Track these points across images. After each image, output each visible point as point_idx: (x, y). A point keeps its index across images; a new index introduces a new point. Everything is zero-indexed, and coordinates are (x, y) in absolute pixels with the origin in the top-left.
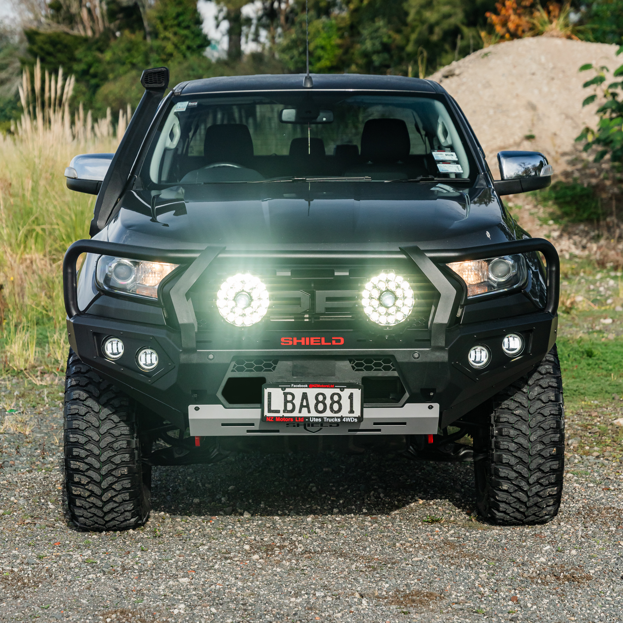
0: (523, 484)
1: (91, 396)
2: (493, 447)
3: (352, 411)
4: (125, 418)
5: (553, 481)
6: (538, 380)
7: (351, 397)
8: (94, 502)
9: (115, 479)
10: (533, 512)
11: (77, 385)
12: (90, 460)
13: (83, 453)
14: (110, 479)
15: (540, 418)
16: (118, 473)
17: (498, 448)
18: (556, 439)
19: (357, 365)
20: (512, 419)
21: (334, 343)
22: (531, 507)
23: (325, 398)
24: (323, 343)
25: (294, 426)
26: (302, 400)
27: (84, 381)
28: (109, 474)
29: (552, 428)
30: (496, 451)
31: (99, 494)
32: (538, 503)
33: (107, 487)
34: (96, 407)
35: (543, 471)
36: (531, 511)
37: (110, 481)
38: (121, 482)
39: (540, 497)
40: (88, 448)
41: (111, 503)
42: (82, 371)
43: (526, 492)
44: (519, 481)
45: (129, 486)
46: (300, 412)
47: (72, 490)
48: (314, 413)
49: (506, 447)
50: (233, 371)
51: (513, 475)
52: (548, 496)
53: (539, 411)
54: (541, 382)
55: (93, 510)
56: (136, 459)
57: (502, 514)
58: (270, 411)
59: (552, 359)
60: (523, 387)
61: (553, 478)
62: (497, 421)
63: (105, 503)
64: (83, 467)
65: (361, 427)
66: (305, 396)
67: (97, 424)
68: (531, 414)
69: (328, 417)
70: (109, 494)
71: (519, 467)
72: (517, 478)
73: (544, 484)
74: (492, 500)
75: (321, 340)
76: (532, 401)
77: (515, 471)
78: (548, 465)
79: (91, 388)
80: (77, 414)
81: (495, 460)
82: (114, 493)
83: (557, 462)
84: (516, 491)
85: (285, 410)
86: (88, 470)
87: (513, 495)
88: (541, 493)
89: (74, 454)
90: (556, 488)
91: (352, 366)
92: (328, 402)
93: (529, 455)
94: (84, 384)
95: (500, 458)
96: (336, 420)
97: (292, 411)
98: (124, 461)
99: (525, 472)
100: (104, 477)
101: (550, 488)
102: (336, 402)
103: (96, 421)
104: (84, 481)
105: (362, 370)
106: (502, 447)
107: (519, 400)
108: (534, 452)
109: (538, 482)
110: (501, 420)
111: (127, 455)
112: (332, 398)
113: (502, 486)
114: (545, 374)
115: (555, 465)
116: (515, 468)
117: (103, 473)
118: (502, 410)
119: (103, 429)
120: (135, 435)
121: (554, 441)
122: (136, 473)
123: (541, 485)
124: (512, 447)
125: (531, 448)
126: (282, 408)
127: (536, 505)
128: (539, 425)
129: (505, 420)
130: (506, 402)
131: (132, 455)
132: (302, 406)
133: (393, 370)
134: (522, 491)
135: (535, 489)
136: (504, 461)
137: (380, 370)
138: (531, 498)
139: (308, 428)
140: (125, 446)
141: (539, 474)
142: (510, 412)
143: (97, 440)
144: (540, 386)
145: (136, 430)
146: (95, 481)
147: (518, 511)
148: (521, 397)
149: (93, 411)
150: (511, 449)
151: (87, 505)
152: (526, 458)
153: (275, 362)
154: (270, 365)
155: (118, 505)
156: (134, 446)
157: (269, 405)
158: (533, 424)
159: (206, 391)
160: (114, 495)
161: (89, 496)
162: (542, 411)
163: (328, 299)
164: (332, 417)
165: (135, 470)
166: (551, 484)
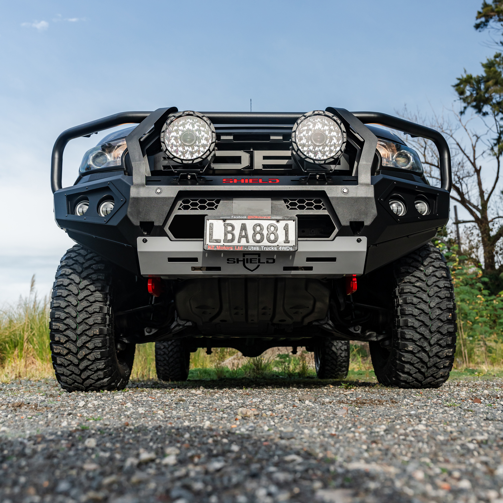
0: (425, 344)
1: (75, 271)
2: (399, 314)
3: (287, 241)
4: (100, 288)
5: (450, 343)
6: (431, 262)
7: (286, 228)
8: (71, 359)
9: (88, 339)
10: (431, 373)
11: (66, 265)
12: (68, 321)
13: (63, 316)
14: (84, 338)
15: (436, 289)
16: (90, 333)
17: (403, 314)
18: (451, 306)
19: (291, 204)
20: (414, 290)
21: (270, 182)
22: (431, 367)
23: (262, 229)
25: (234, 262)
26: (242, 230)
27: (71, 262)
28: (84, 333)
29: (447, 297)
30: (402, 317)
31: (75, 352)
32: (437, 363)
33: (82, 346)
34: (78, 280)
35: (441, 333)
36: (431, 371)
37: (84, 340)
38: (94, 342)
39: (439, 357)
40: (67, 311)
41: (85, 361)
42: (72, 256)
43: (427, 352)
44: (422, 342)
45: (100, 345)
46: (239, 242)
47: (55, 348)
48: (252, 242)
49: (410, 312)
50: (179, 209)
51: (417, 336)
52: (446, 357)
53: (434, 284)
54: (433, 264)
55: (71, 367)
56: (108, 323)
57: (406, 376)
58: (211, 240)
60: (420, 266)
61: (449, 341)
62: (402, 292)
63: (81, 360)
64: (62, 327)
65: (295, 264)
66: (244, 227)
67: (76, 292)
68: (429, 286)
69: (265, 246)
70: (83, 352)
71: (422, 329)
72: (420, 339)
73: (442, 345)
74: (398, 362)
75: (258, 181)
76: (428, 277)
77: (419, 333)
78: (446, 328)
79: (76, 266)
80: (62, 285)
81: (401, 325)
82: (88, 352)
83: (453, 326)
84: (419, 352)
85: (226, 240)
86: (66, 330)
87: (417, 355)
88: (440, 353)
89: (56, 316)
90: (452, 350)
91: (287, 206)
92: (265, 232)
93: (431, 319)
94: (71, 264)
95: (406, 322)
96: (272, 249)
97: (232, 240)
98: (96, 323)
99: (427, 333)
100: (79, 336)
101: (447, 349)
102: (272, 233)
103: (76, 290)
104: (63, 340)
105: (295, 209)
106: (407, 313)
107: (418, 276)
108: (434, 316)
109: (437, 344)
110: (405, 291)
111: (100, 318)
112: (268, 229)
113: (407, 347)
114: (435, 259)
115: (450, 328)
116: (418, 330)
117: (79, 333)
118: (404, 284)
119: (81, 296)
120: (108, 303)
121: (449, 308)
122: (106, 335)
123: (440, 346)
124: (416, 312)
125: (431, 313)
126: (222, 238)
127: (434, 365)
128: (436, 294)
129: (408, 290)
130: (407, 277)
131: (104, 319)
132: (241, 237)
133: (324, 209)
134: (425, 351)
135: (436, 349)
136: (410, 324)
137: (312, 209)
138: (431, 359)
139: (246, 264)
140: (98, 310)
141: (438, 336)
142: (412, 285)
143: (75, 304)
144: (433, 266)
145: (109, 299)
146: (72, 340)
147: (420, 371)
148: (419, 273)
149: (75, 282)
150: (415, 314)
151: (66, 363)
152: (428, 322)
153: (218, 202)
154: (212, 204)
155: (91, 363)
156: (106, 312)
157: (211, 235)
158: (431, 293)
159: (153, 223)
160: (87, 353)
161: (67, 354)
162: (437, 284)
163: (265, 158)
164: (269, 246)
165: (106, 332)
166: (448, 346)
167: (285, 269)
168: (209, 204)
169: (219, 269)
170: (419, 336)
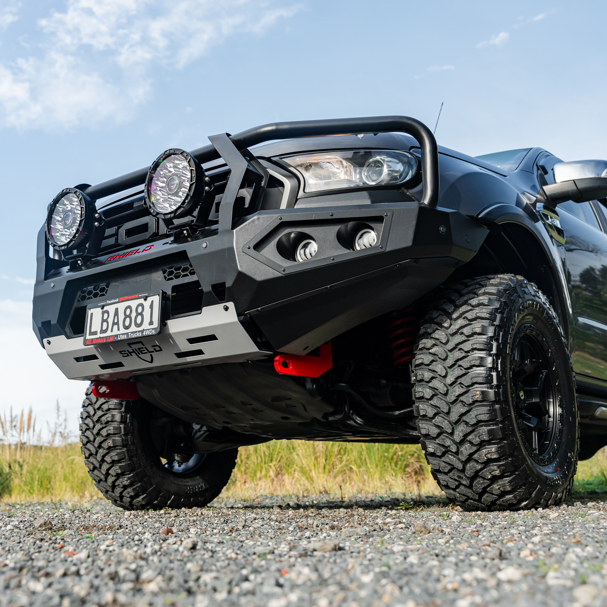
0: (448, 442)
2: (414, 398)
5: (485, 438)
6: (465, 312)
7: (152, 306)
9: (105, 451)
10: (481, 487)
12: (88, 433)
15: (459, 354)
16: (105, 445)
18: (481, 380)
19: (168, 274)
20: (428, 359)
21: (145, 251)
22: (473, 477)
23: (131, 311)
24: (136, 253)
25: (128, 355)
26: (114, 317)
28: (100, 446)
29: (476, 366)
30: (417, 403)
32: (478, 471)
33: (102, 460)
35: (468, 424)
36: (478, 485)
37: (102, 453)
38: (110, 455)
39: (477, 462)
43: (455, 454)
44: (443, 439)
45: (116, 458)
46: (112, 331)
48: (122, 330)
49: (422, 395)
50: (78, 300)
51: (434, 430)
52: (488, 461)
53: (458, 346)
54: (468, 314)
56: (123, 433)
58: (90, 333)
60: (445, 322)
61: (486, 434)
62: (415, 365)
64: (84, 440)
66: (116, 313)
68: (449, 351)
71: (438, 420)
72: (439, 434)
73: (474, 441)
76: (453, 337)
77: (435, 425)
78: (474, 414)
81: (416, 414)
84: (444, 453)
85: (102, 331)
87: (444, 459)
88: (475, 456)
90: (493, 449)
91: (164, 276)
92: (133, 315)
93: (448, 402)
95: (418, 409)
96: (138, 334)
97: (106, 331)
98: (110, 434)
99: (445, 425)
100: (97, 449)
102: (139, 314)
105: (172, 279)
106: (417, 395)
107: (438, 337)
108: (453, 398)
109: (465, 440)
110: (417, 362)
111: (112, 428)
112: (137, 309)
113: (427, 447)
114: (476, 306)
115: (483, 414)
116: (434, 421)
117: (96, 445)
120: (123, 410)
121: (478, 383)
122: (123, 447)
123: (471, 443)
124: (428, 393)
126: (99, 329)
127: (477, 474)
128: (458, 363)
129: (421, 361)
130: (422, 341)
131: (118, 429)
132: (114, 324)
134: (451, 453)
135: (466, 449)
136: (422, 413)
137: (187, 275)
138: (466, 464)
139: (141, 355)
140: (110, 419)
141: (464, 428)
143: (92, 414)
144: (466, 318)
145: (124, 405)
147: (462, 484)
148: (440, 333)
150: (427, 396)
153: (109, 285)
154: (104, 290)
156: (120, 420)
157: (91, 326)
158: (450, 362)
159: (50, 321)
162: (463, 346)
164: (136, 332)
165: (121, 444)
167: (178, 356)
168: (101, 290)
169: (122, 364)
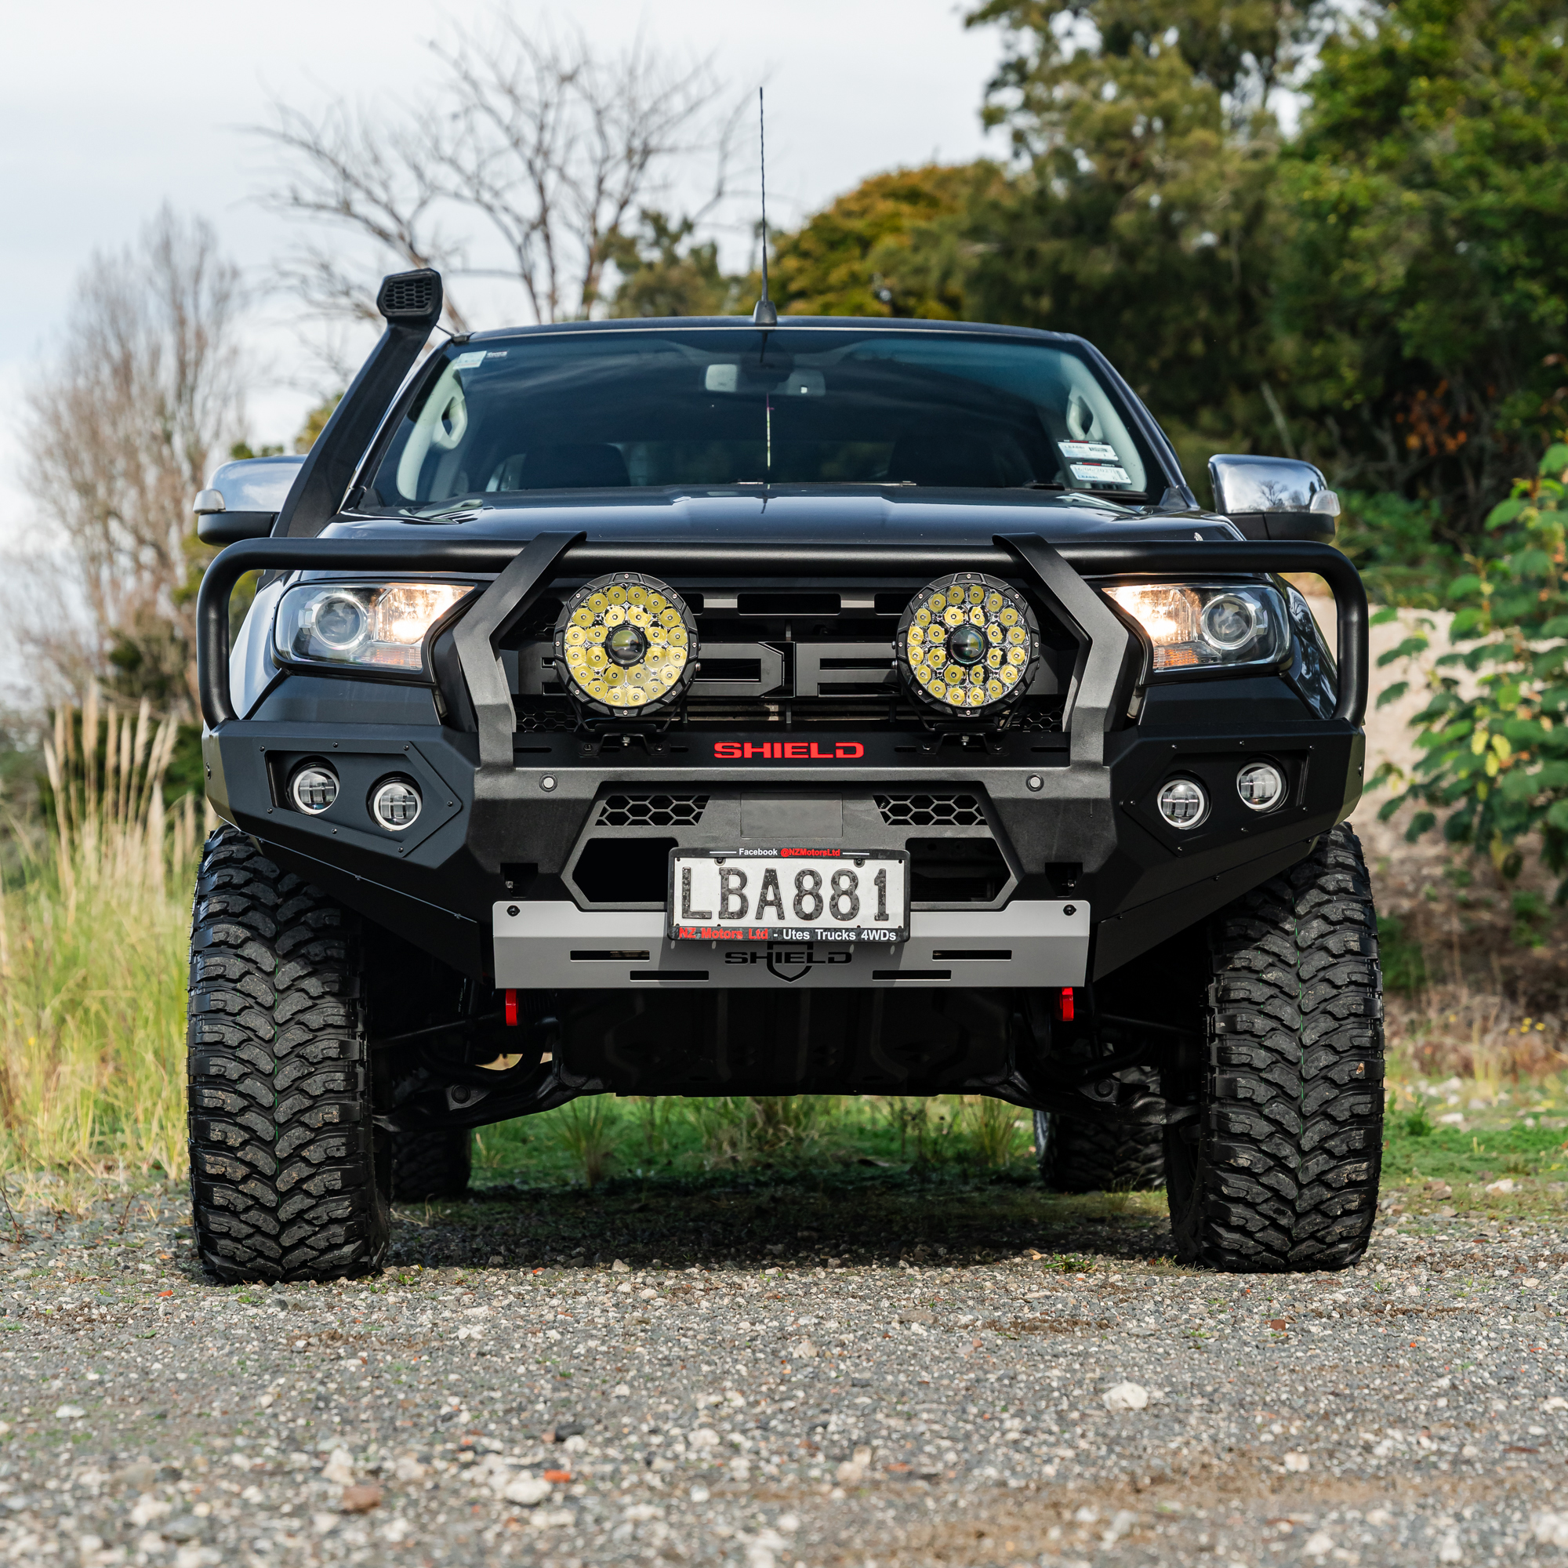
0: (1287, 1150)
1: (256, 935)
2: (1214, 1061)
3: (882, 915)
4: (336, 988)
5: (1357, 1146)
6: (1319, 904)
7: (881, 880)
8: (257, 1194)
9: (309, 1135)
10: (1310, 1229)
11: (224, 912)
12: (252, 1086)
13: (233, 1070)
14: (297, 1134)
15: (1324, 990)
16: (315, 1119)
17: (1225, 1062)
18: (1365, 1041)
19: (894, 810)
20: (1259, 993)
21: (840, 754)
22: (1306, 1214)
23: (818, 883)
24: (814, 754)
25: (745, 961)
26: (765, 886)
27: (238, 904)
28: (295, 1120)
29: (1355, 1015)
30: (1222, 1072)
31: (269, 1172)
32: (1322, 1202)
33: (290, 1156)
34: (267, 961)
35: (1333, 1119)
36: (1307, 1225)
37: (298, 1138)
38: (324, 1143)
39: (1328, 1186)
40: (244, 1057)
41: (298, 1198)
42: (235, 881)
43: (1291, 1172)
44: (1277, 1145)
45: (342, 1153)
46: (759, 916)
47: (205, 1162)
48: (792, 920)
49: (1245, 1059)
50: (600, 823)
51: (1262, 1128)
52: (1349, 1185)
53: (1321, 974)
54: (1326, 910)
55: (254, 1216)
56: (361, 1087)
57: (1236, 1236)
58: (686, 912)
59: (1351, 862)
60: (1285, 920)
61: (1357, 1139)
62: (1224, 999)
63: (284, 1196)
64: (232, 1102)
65: (904, 966)
66: (771, 878)
67: (268, 1000)
68: (1304, 981)
69: (825, 929)
70: (293, 1174)
71: (1276, 1109)
72: (1271, 1135)
73: (1336, 1151)
74: (1212, 1197)
75: (808, 749)
76: (1305, 954)
77: (1267, 1119)
78: (1347, 1103)
79: (255, 918)
80: (222, 976)
81: (1219, 1093)
82: (307, 1171)
83: (1367, 1098)
84: (1269, 1170)
85: (724, 913)
86: (243, 1110)
87: (1264, 1180)
88: (1330, 1176)
89: (213, 1071)
90: (1365, 1165)
91: (883, 814)
92: (826, 892)
93: (1302, 1079)
94: (238, 909)
95: (1231, 1085)
96: (845, 936)
97: (742, 913)
98: (332, 1091)
99: (1290, 1120)
100: (283, 1127)
101: (1350, 1163)
102: (845, 893)
103: (265, 992)
104: (235, 1138)
105: (905, 822)
106: (1235, 1060)
107: (1276, 950)
108: (1313, 1072)
109: (1320, 1147)
110: (1233, 995)
111: (340, 1076)
112: (835, 882)
113: (1236, 1157)
114: (1335, 893)
115: (1362, 1104)
116: (1266, 1111)
117: (281, 1118)
118: (1233, 974)
119: (283, 1013)
120: (360, 1028)
121: (1358, 1047)
122: (357, 1123)
123: (1330, 1153)
124: (1261, 1058)
125: (1306, 1061)
126: (715, 907)
127: (1317, 1208)
128: (1322, 1006)
129: (1242, 995)
130: (1243, 953)
131: (351, 1077)
132: (764, 902)
133: (981, 823)
134: (1287, 1170)
135: (1317, 1164)
136: (1242, 1094)
137: (949, 822)
138: (1306, 1191)
139: (776, 966)
140: (333, 1053)
141: (1324, 1126)
142: (1255, 975)
143: (268, 1037)
144: (1325, 918)
145: (360, 1017)
146: (260, 1139)
147: (1274, 1224)
148: (1279, 942)
149: (260, 969)
150: (1257, 1063)
151: (241, 1203)
152: (1294, 1087)
153: (702, 802)
154: (688, 810)
155: (313, 1202)
156: (356, 1057)
157: (686, 898)
158: (1308, 1004)
159: (535, 866)
160: (305, 1174)
161: (245, 1179)
162: (1329, 975)
163: (826, 663)
164: (836, 930)
165: (357, 1116)
166: (1354, 1154)
167: (878, 975)
168: (678, 810)
169: (704, 975)
170: (1265, 1128)
